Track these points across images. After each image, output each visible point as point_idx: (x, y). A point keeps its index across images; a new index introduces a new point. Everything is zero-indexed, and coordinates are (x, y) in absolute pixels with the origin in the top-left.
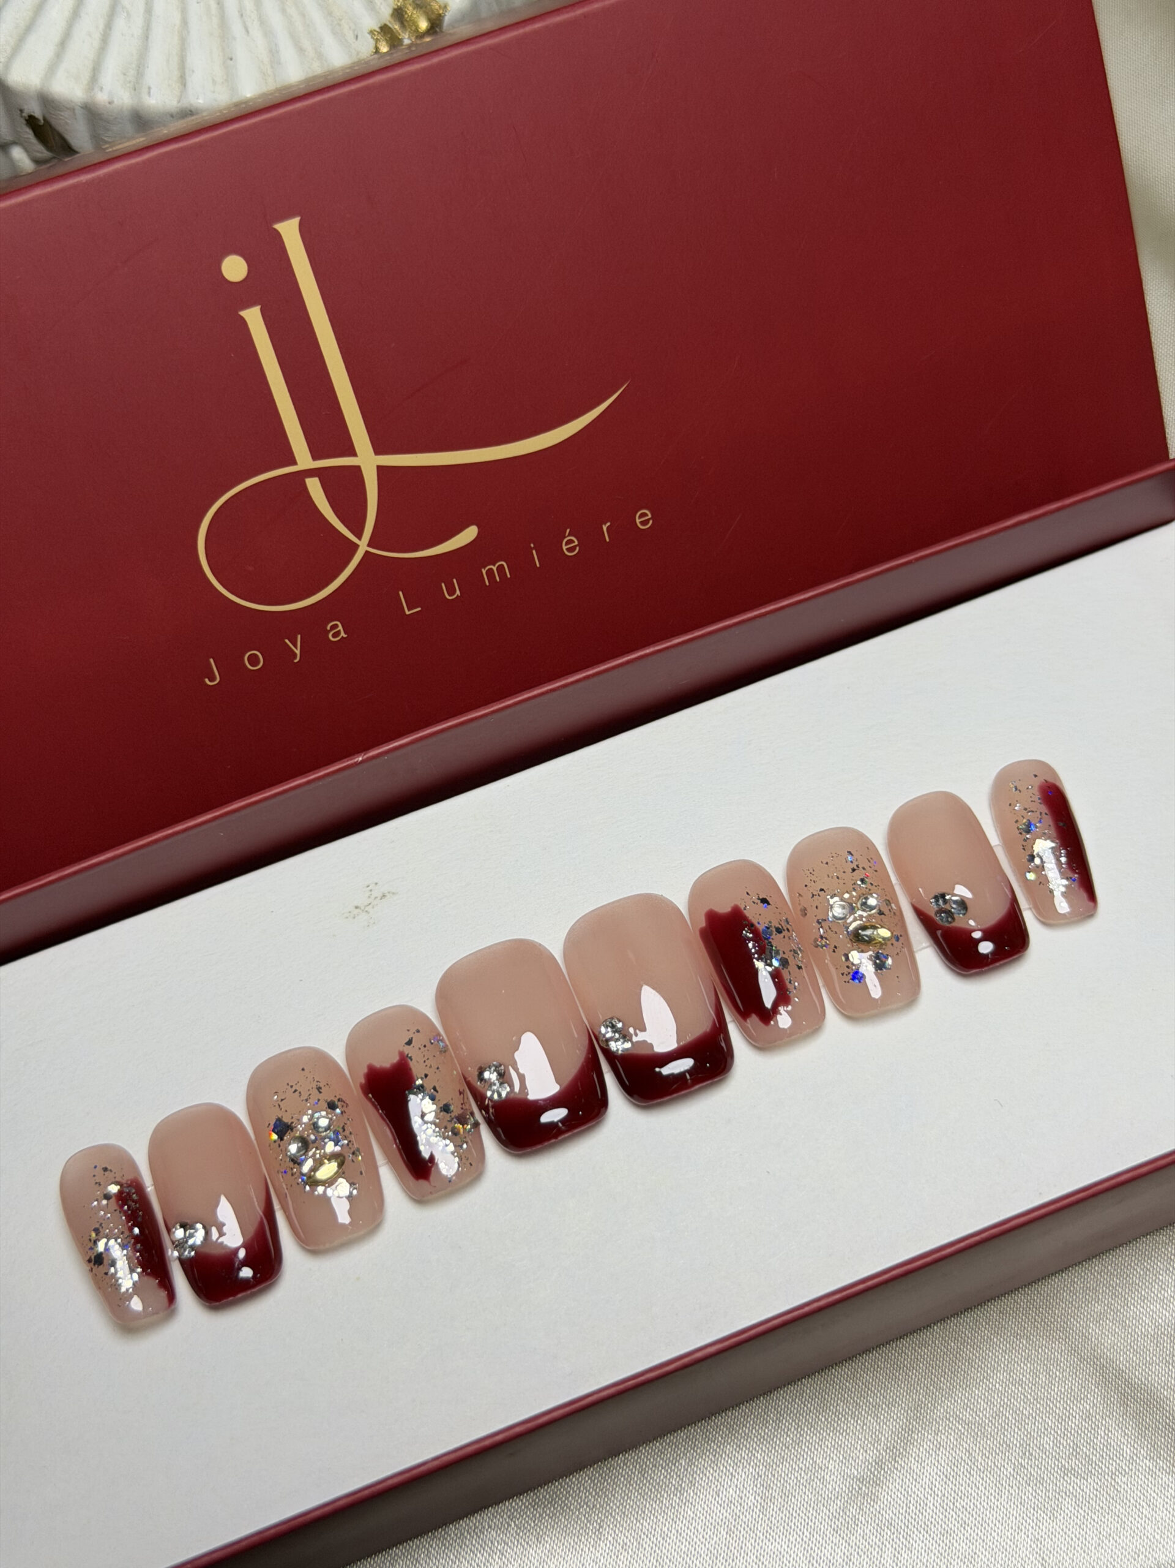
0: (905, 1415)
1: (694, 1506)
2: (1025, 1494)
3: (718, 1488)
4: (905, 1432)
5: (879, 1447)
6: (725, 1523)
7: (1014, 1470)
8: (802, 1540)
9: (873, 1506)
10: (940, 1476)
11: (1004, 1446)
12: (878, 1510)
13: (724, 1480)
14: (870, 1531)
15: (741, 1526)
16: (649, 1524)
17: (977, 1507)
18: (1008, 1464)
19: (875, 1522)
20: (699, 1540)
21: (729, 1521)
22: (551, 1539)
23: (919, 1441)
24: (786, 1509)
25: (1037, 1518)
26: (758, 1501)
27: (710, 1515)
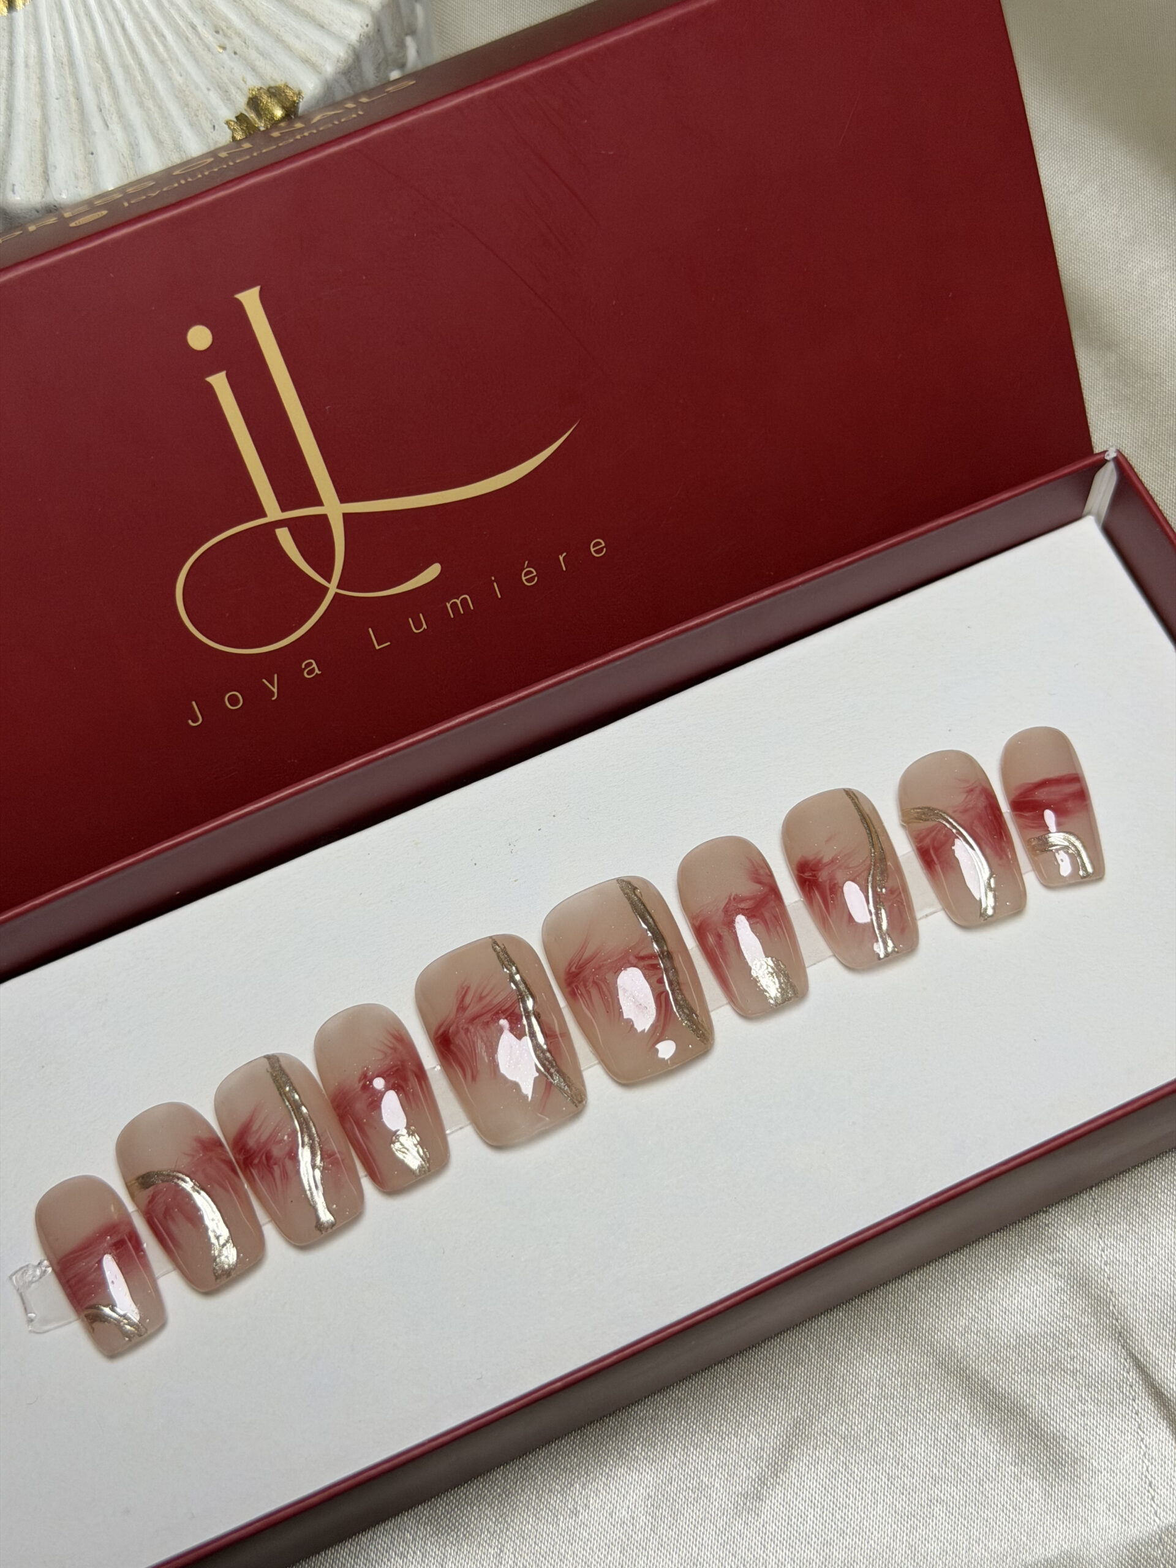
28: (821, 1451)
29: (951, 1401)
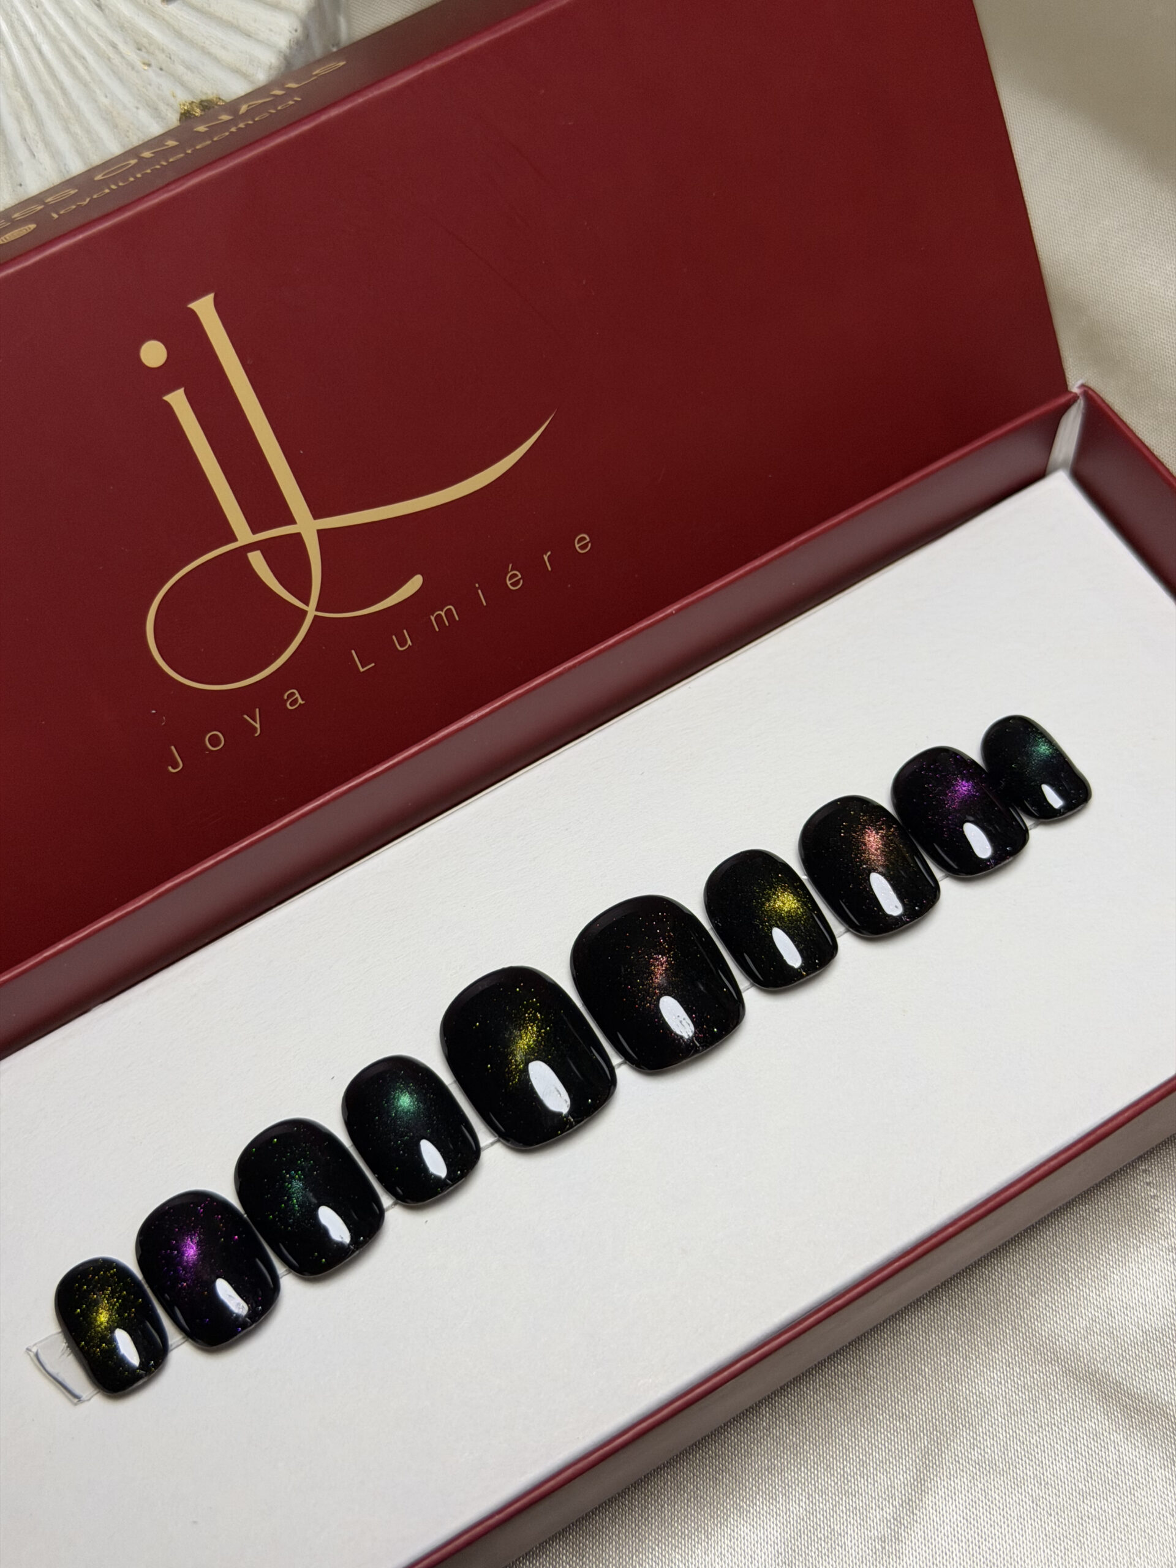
28: (955, 1480)
29: (1085, 1409)
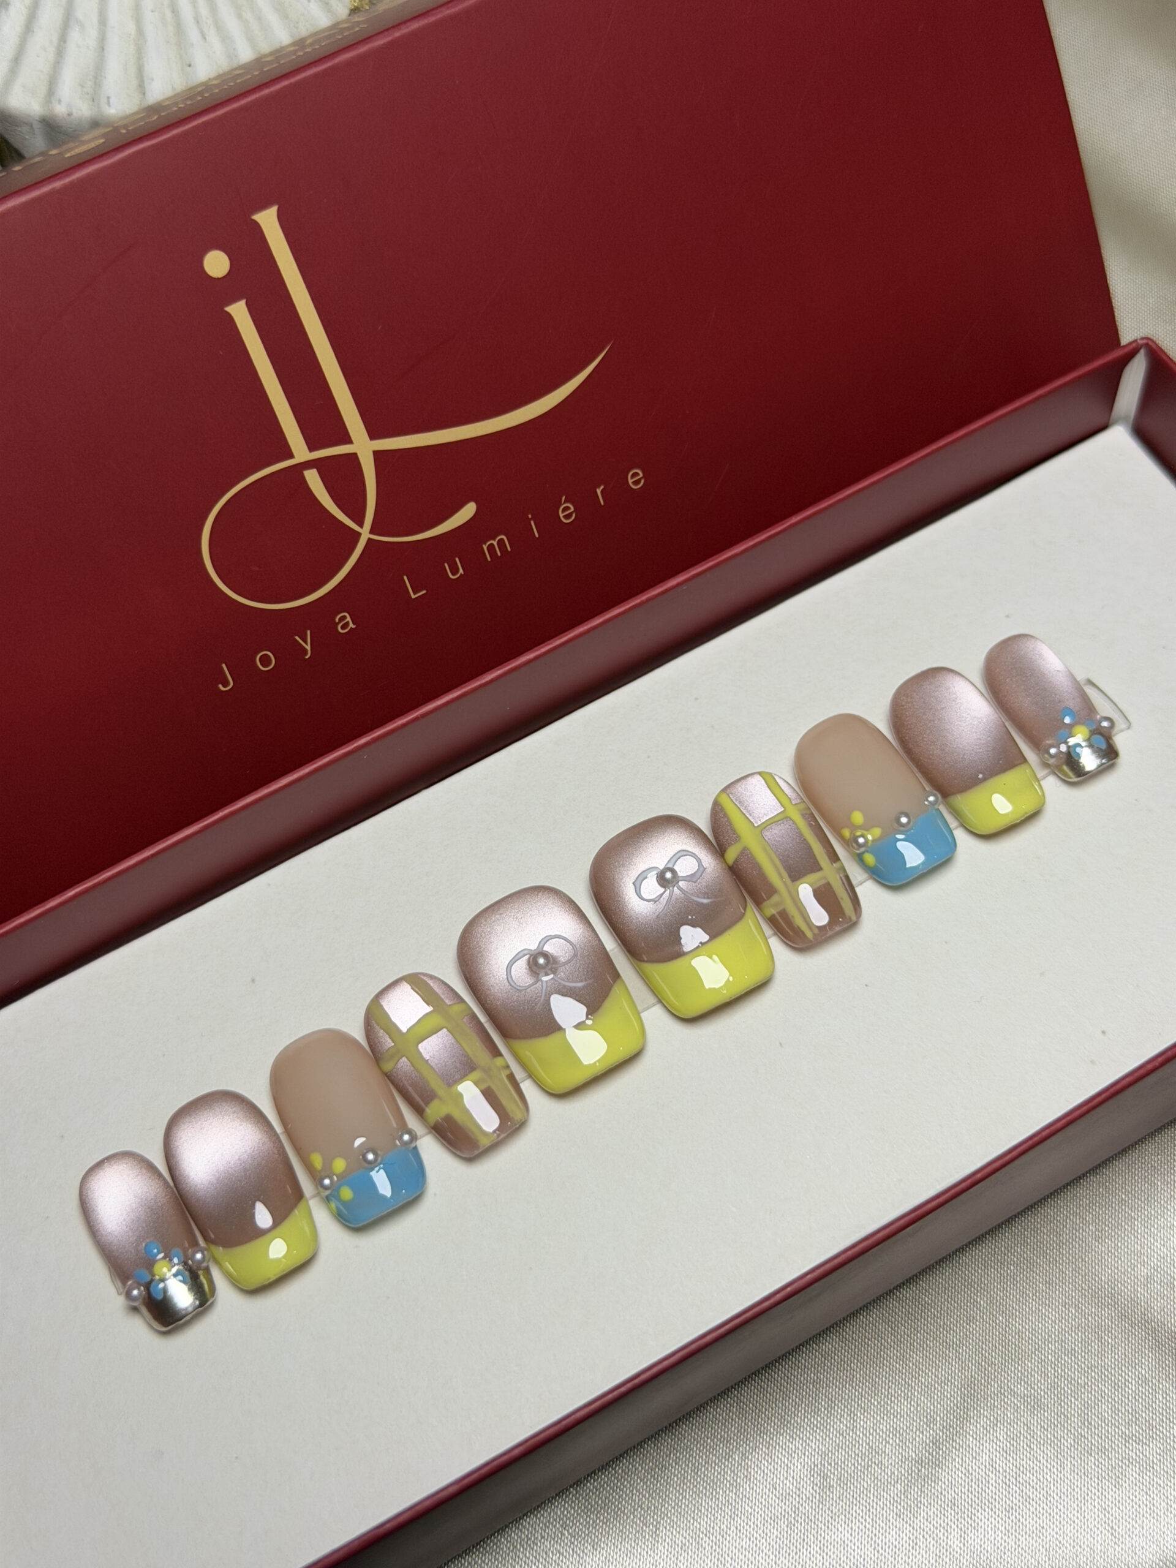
0: (959, 1393)
1: (752, 1501)
2: (1088, 1464)
3: (775, 1480)
4: (961, 1410)
5: (935, 1427)
6: (784, 1516)
7: (1074, 1440)
8: (865, 1527)
9: (934, 1487)
10: (1000, 1452)
11: (1062, 1417)
12: (940, 1490)
13: (780, 1472)
14: (934, 1513)
15: (801, 1518)
16: (706, 1523)
17: (1040, 1480)
18: (1067, 1434)
19: (937, 1503)
20: (760, 1535)
21: (788, 1513)
22: (607, 1545)
23: (975, 1418)
24: (846, 1497)
25: (1102, 1488)
26: (816, 1491)
27: (768, 1509)
